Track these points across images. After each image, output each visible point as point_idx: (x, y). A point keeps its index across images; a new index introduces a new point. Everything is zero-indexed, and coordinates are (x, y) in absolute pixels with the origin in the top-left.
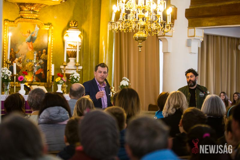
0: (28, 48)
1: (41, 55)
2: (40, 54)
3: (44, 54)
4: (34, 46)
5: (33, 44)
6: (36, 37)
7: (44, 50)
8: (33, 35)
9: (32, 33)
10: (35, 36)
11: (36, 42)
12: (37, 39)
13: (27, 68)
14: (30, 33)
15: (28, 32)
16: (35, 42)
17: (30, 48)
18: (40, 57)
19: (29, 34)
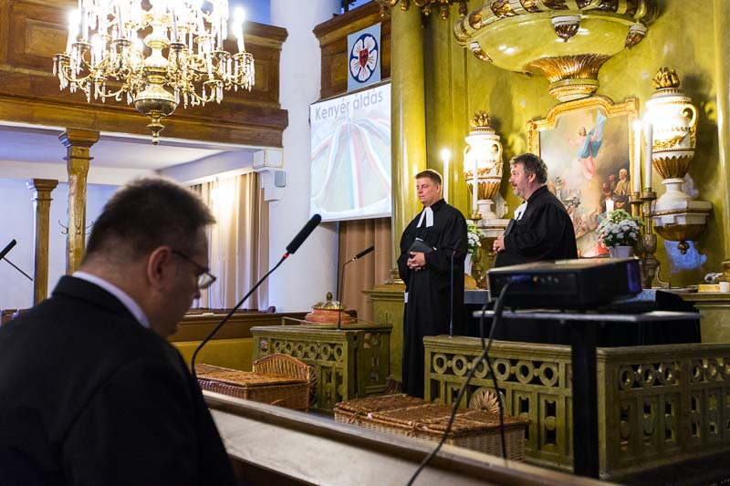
0: (584, 172)
1: (616, 184)
2: (613, 184)
3: (622, 181)
4: (597, 165)
5: (594, 160)
6: (600, 142)
7: (623, 171)
8: (593, 138)
9: (590, 134)
10: (598, 140)
11: (601, 154)
12: (602, 146)
13: (585, 222)
14: (585, 135)
15: (580, 134)
16: (598, 155)
17: (589, 171)
18: (612, 191)
19: (583, 137)
